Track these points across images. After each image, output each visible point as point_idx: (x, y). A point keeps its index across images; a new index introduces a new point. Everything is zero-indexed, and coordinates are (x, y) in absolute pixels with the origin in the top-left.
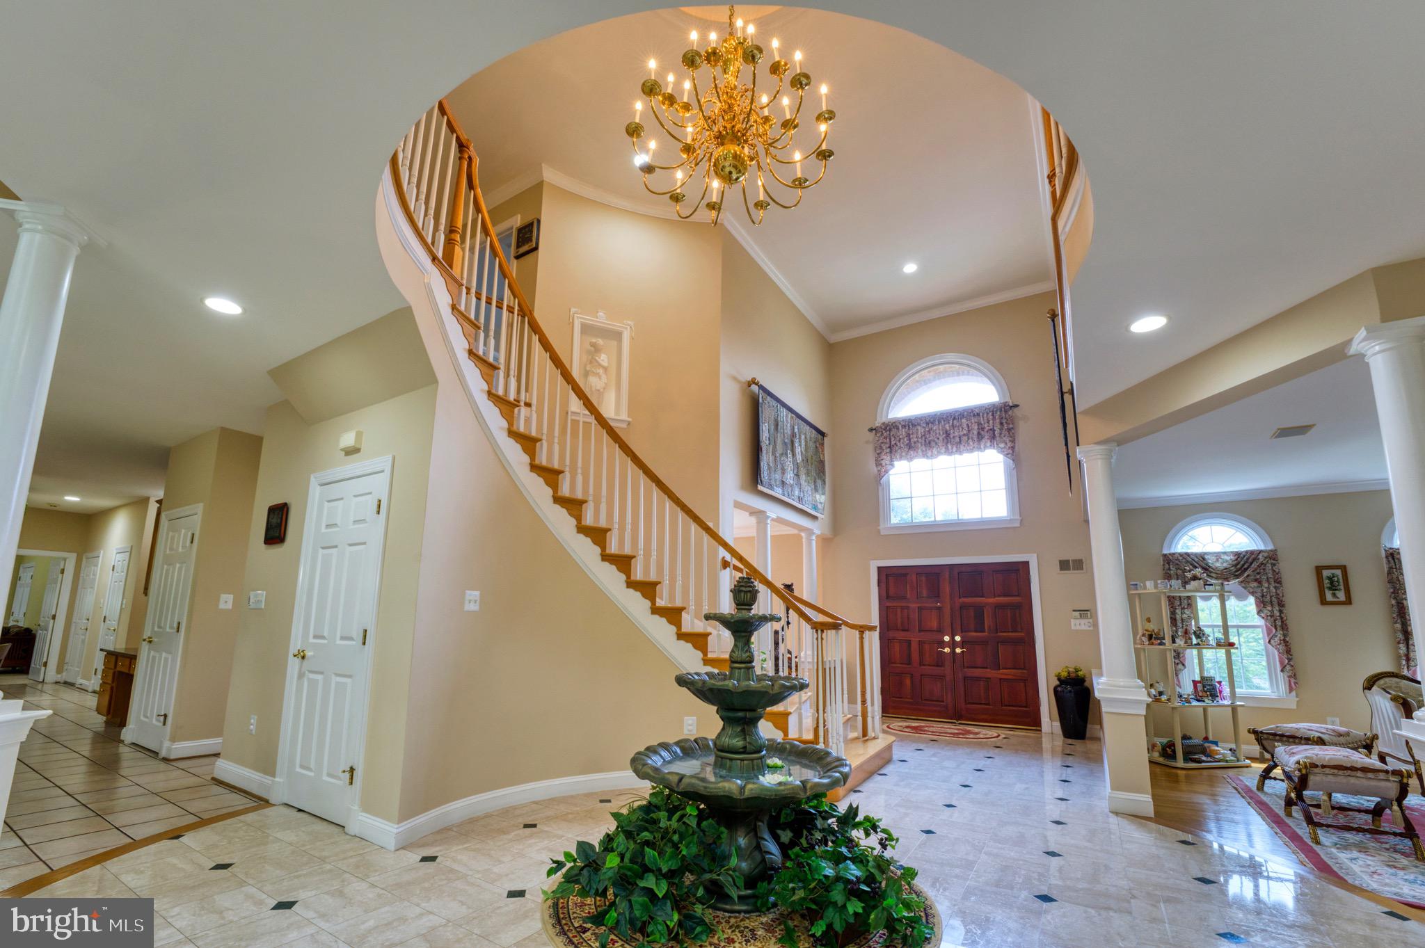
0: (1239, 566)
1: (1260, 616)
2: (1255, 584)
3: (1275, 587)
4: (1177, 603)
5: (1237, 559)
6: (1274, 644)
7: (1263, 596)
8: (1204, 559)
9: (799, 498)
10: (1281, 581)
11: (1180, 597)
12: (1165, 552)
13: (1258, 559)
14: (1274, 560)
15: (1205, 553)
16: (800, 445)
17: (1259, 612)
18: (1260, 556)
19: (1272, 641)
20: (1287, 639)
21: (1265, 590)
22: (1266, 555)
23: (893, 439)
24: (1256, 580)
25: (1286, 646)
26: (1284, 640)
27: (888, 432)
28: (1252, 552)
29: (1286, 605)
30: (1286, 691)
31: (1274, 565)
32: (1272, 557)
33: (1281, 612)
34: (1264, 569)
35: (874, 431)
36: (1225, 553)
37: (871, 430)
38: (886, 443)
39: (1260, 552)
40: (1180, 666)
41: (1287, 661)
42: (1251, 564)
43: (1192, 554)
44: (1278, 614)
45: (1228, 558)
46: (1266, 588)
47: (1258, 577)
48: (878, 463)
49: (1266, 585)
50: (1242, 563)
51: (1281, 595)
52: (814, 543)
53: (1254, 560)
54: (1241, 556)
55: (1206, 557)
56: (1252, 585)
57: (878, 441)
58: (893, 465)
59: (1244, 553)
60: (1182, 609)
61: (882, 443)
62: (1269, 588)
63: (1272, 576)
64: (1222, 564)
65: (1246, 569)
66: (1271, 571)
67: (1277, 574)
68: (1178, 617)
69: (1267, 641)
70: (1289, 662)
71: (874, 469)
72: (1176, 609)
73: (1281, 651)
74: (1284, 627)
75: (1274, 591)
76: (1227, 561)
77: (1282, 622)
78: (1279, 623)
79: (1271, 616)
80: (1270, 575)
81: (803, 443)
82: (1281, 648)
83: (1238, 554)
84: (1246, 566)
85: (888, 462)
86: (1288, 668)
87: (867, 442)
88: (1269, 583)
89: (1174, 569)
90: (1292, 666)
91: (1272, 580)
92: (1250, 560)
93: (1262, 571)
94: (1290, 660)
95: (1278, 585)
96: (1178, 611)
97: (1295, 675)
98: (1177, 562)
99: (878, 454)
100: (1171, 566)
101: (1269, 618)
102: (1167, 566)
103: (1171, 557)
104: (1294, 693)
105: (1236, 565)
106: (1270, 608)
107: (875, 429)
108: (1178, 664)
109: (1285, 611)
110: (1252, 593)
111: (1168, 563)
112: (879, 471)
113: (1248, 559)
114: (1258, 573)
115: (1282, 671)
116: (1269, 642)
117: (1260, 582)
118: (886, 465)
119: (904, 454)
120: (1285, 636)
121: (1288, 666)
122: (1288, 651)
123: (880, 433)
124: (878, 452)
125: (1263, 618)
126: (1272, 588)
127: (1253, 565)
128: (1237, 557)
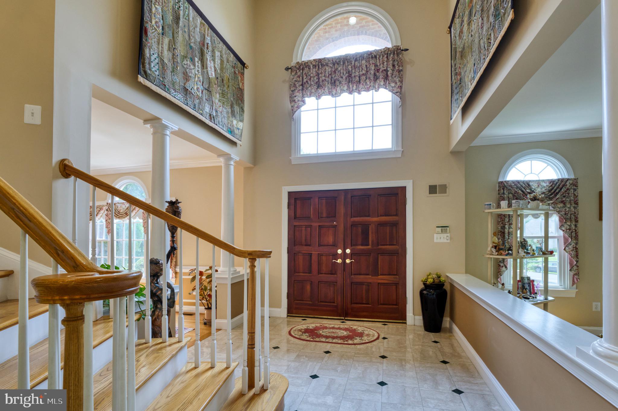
0: (553, 191)
1: (561, 229)
2: (562, 205)
3: (574, 207)
4: (507, 220)
5: (551, 186)
6: (568, 251)
7: (565, 214)
8: (529, 185)
9: (210, 115)
10: (578, 203)
11: (509, 215)
12: (500, 180)
13: (566, 185)
14: (576, 186)
15: (530, 181)
16: (214, 60)
17: (561, 227)
18: (568, 183)
19: (567, 248)
20: (577, 247)
21: (567, 210)
22: (571, 182)
23: (305, 77)
24: (562, 202)
25: (577, 251)
26: (576, 247)
27: (301, 71)
28: (562, 180)
29: (579, 221)
30: (570, 283)
31: (575, 190)
32: (575, 183)
33: (576, 226)
34: (568, 194)
35: (290, 70)
36: (543, 181)
37: (287, 69)
38: (299, 81)
39: (568, 180)
40: (504, 268)
41: (575, 263)
42: (561, 189)
43: (521, 181)
44: (574, 228)
45: (545, 185)
46: (568, 208)
47: (564, 199)
48: (292, 100)
49: (569, 206)
50: (555, 188)
51: (577, 213)
52: (232, 168)
53: (563, 186)
54: (555, 183)
55: (531, 184)
56: (559, 206)
57: (293, 79)
58: (304, 102)
59: (557, 181)
60: (509, 224)
61: (296, 81)
62: (570, 208)
63: (573, 199)
64: (541, 189)
65: (557, 193)
66: (573, 195)
67: (577, 197)
68: (506, 231)
69: (564, 248)
70: (576, 263)
71: (289, 105)
72: (506, 225)
73: (573, 255)
74: (576, 238)
75: (573, 210)
76: (544, 187)
77: (576, 233)
78: (574, 234)
79: (570, 229)
80: (572, 198)
81: (218, 61)
82: (573, 253)
83: (552, 182)
84: (557, 191)
85: (300, 99)
86: (575, 268)
87: (284, 81)
88: (571, 205)
89: (507, 193)
90: (578, 266)
91: (572, 202)
92: (561, 186)
93: (567, 195)
94: (577, 262)
95: (576, 206)
96: (507, 226)
97: (578, 273)
98: (510, 188)
99: (292, 91)
100: (505, 191)
101: (568, 231)
102: (502, 191)
103: (506, 184)
104: (575, 286)
105: (550, 191)
106: (569, 223)
107: (290, 68)
108: (502, 266)
109: (578, 226)
110: (559, 212)
111: (503, 189)
112: (292, 107)
113: (559, 185)
114: (564, 197)
115: (570, 270)
116: (565, 249)
117: (564, 204)
118: (298, 101)
119: (313, 91)
120: (576, 244)
121: (575, 266)
122: (577, 256)
123: (295, 72)
124: (292, 89)
125: (563, 231)
126: (572, 208)
127: (562, 190)
128: (552, 183)
